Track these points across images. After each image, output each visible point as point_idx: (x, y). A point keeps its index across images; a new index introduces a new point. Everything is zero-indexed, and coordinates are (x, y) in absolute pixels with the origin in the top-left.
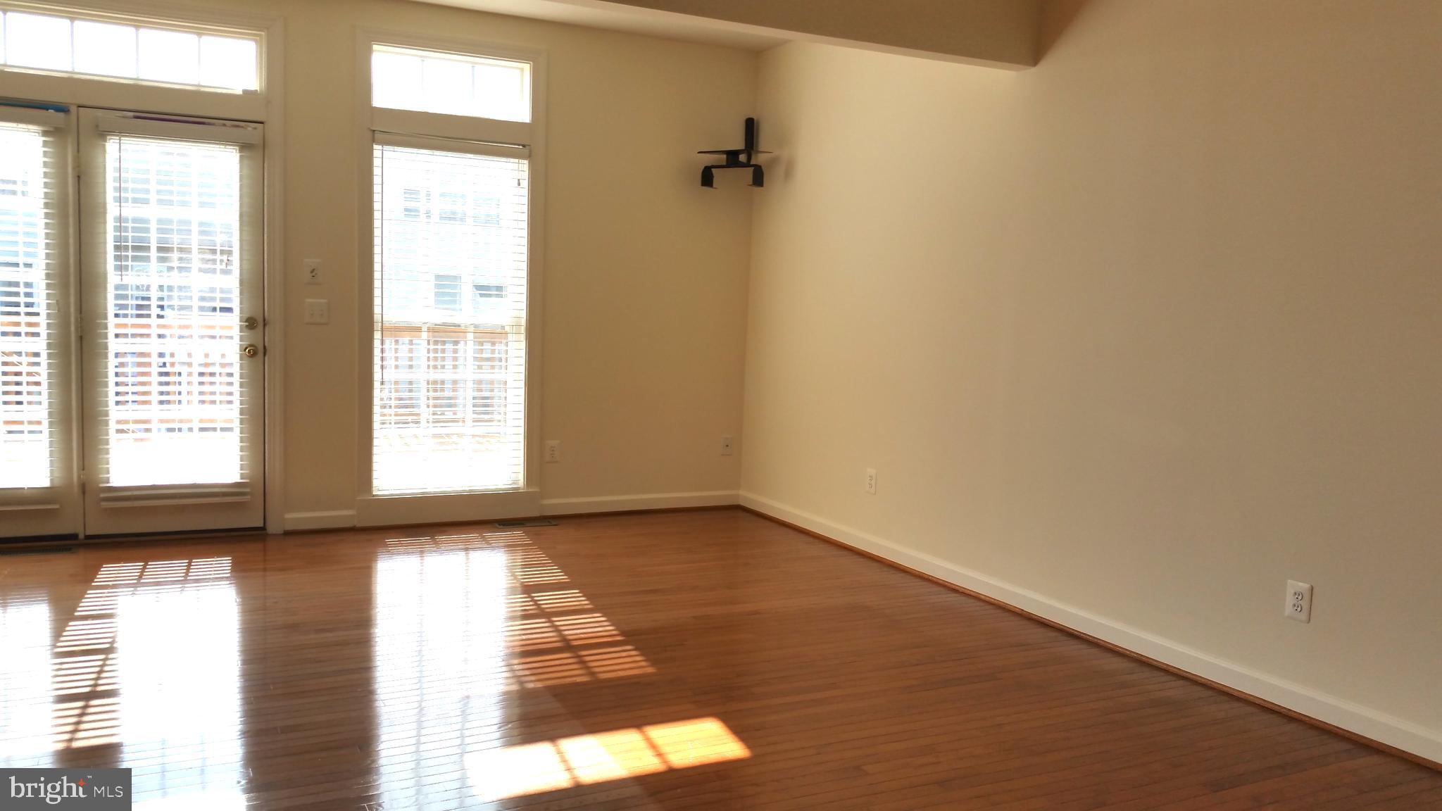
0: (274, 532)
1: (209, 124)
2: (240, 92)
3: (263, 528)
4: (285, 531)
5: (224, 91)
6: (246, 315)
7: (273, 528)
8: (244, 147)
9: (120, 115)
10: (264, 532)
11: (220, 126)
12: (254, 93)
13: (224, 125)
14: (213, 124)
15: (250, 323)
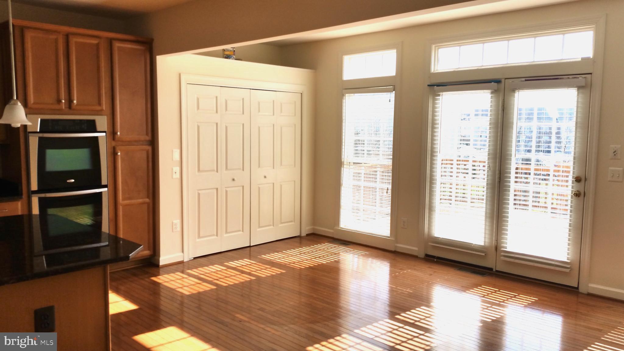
0: (583, 292)
1: (561, 79)
2: (580, 60)
3: (577, 288)
4: (588, 293)
5: (571, 60)
6: (575, 176)
7: (582, 289)
8: (579, 88)
9: (520, 80)
10: (577, 290)
11: (566, 79)
12: (588, 59)
13: (569, 78)
14: (563, 78)
15: (578, 180)
